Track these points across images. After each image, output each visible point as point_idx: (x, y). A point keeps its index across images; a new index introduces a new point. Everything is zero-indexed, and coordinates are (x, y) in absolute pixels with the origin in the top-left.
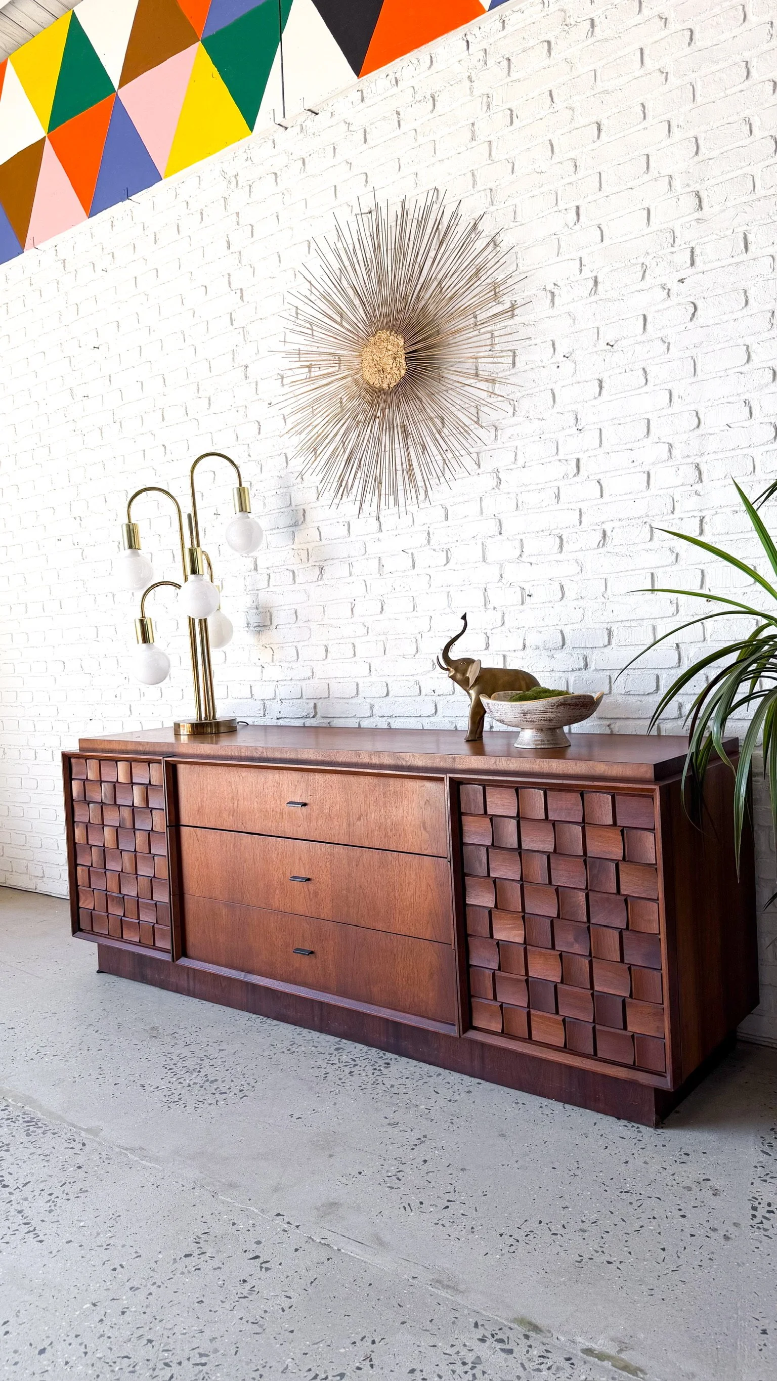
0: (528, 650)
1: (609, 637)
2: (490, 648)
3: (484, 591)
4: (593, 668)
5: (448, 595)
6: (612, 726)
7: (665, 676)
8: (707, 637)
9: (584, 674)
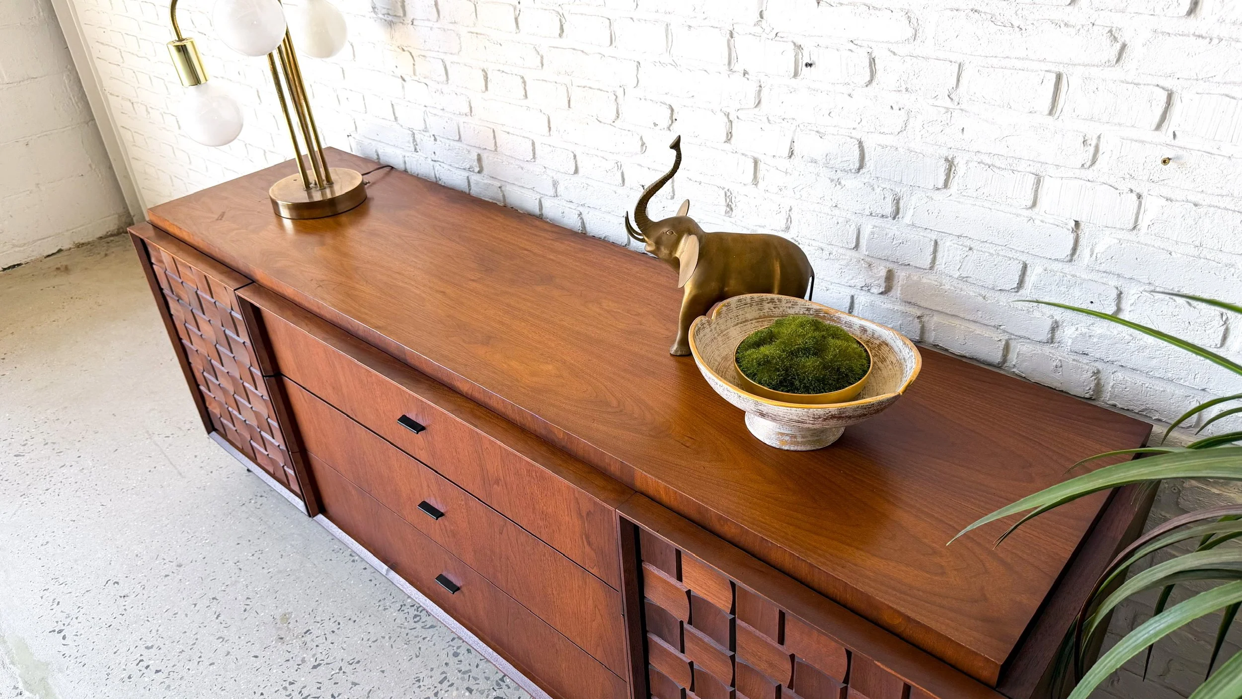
0: (796, 160)
1: (948, 176)
2: (733, 140)
3: (728, 36)
4: (907, 220)
5: (667, 30)
6: (925, 319)
7: (1039, 270)
8: (1143, 223)
9: (893, 228)
